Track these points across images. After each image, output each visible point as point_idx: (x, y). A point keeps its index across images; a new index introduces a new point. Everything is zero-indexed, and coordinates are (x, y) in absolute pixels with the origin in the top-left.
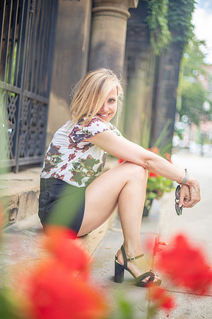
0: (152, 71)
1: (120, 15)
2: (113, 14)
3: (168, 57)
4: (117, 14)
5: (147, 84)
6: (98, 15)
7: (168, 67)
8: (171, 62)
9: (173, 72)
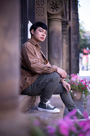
0: (68, 38)
1: (59, 20)
2: (56, 20)
3: (74, 32)
4: (58, 20)
5: (67, 44)
6: (50, 21)
7: (74, 36)
8: (75, 34)
9: (76, 38)
